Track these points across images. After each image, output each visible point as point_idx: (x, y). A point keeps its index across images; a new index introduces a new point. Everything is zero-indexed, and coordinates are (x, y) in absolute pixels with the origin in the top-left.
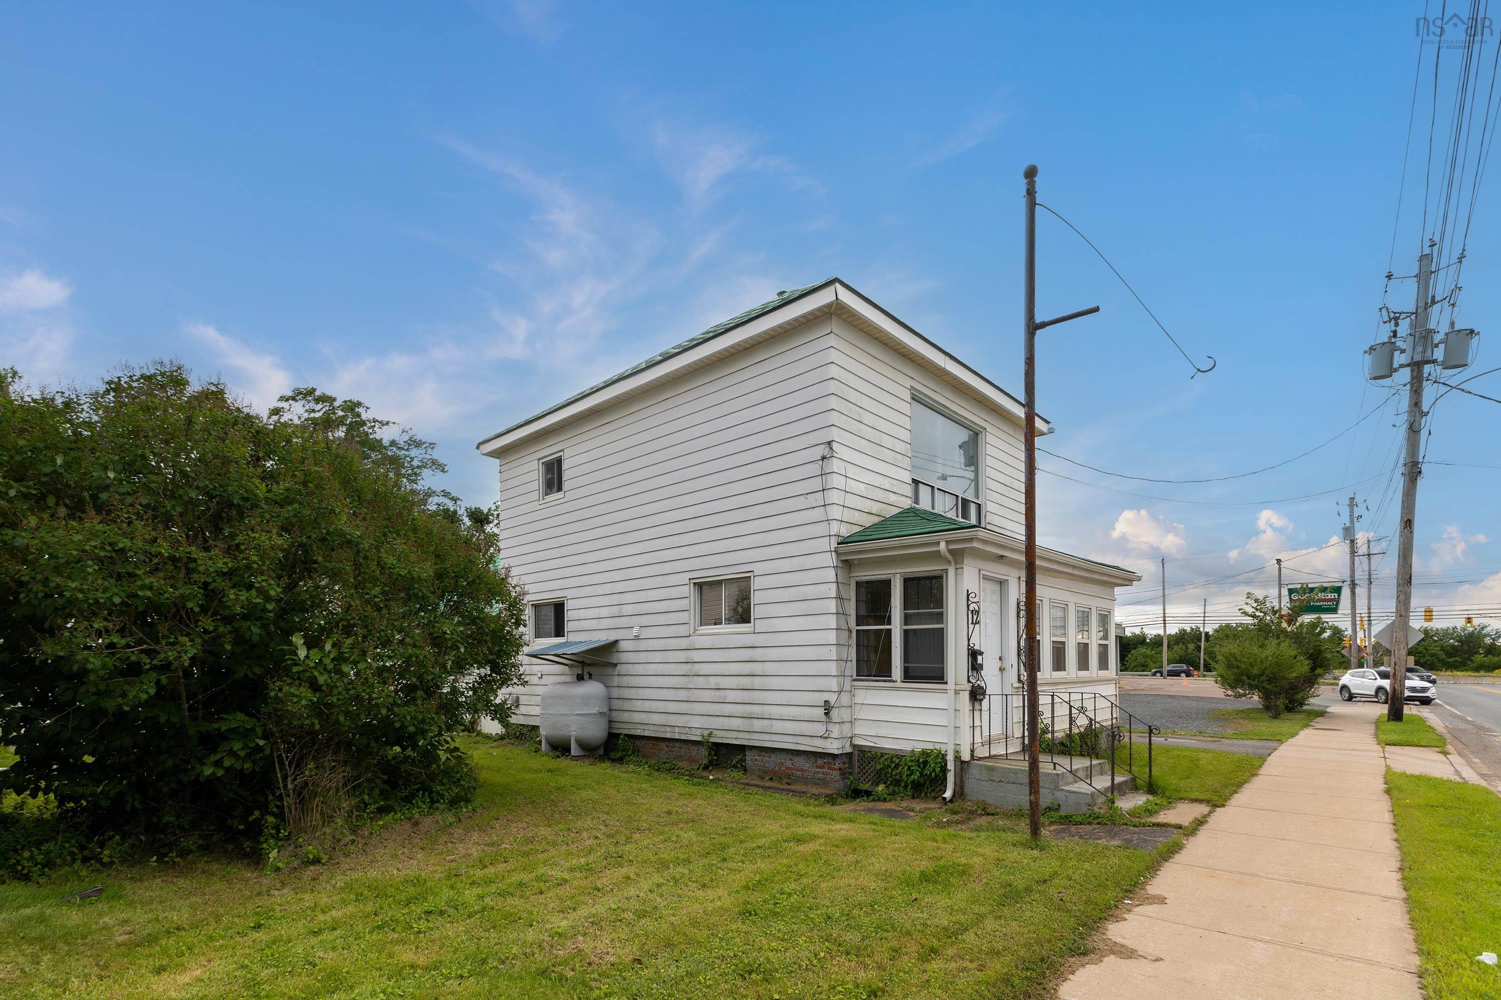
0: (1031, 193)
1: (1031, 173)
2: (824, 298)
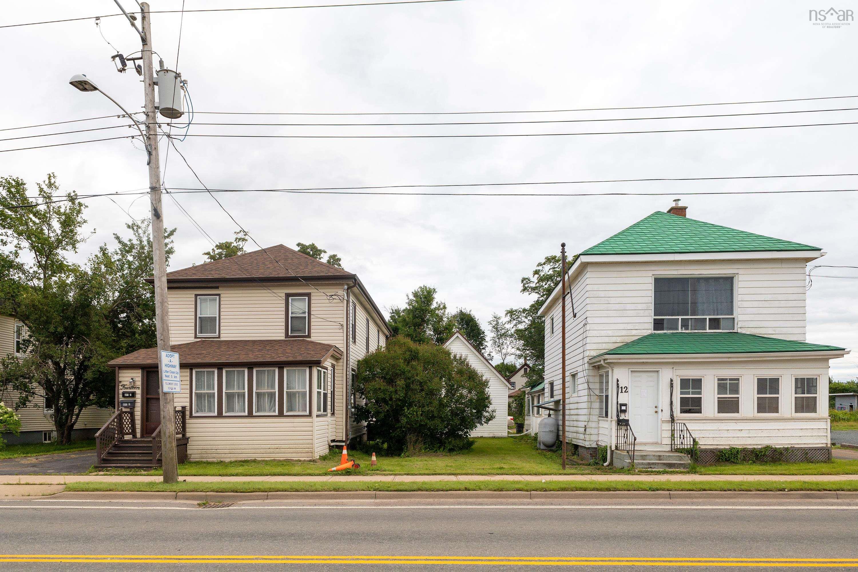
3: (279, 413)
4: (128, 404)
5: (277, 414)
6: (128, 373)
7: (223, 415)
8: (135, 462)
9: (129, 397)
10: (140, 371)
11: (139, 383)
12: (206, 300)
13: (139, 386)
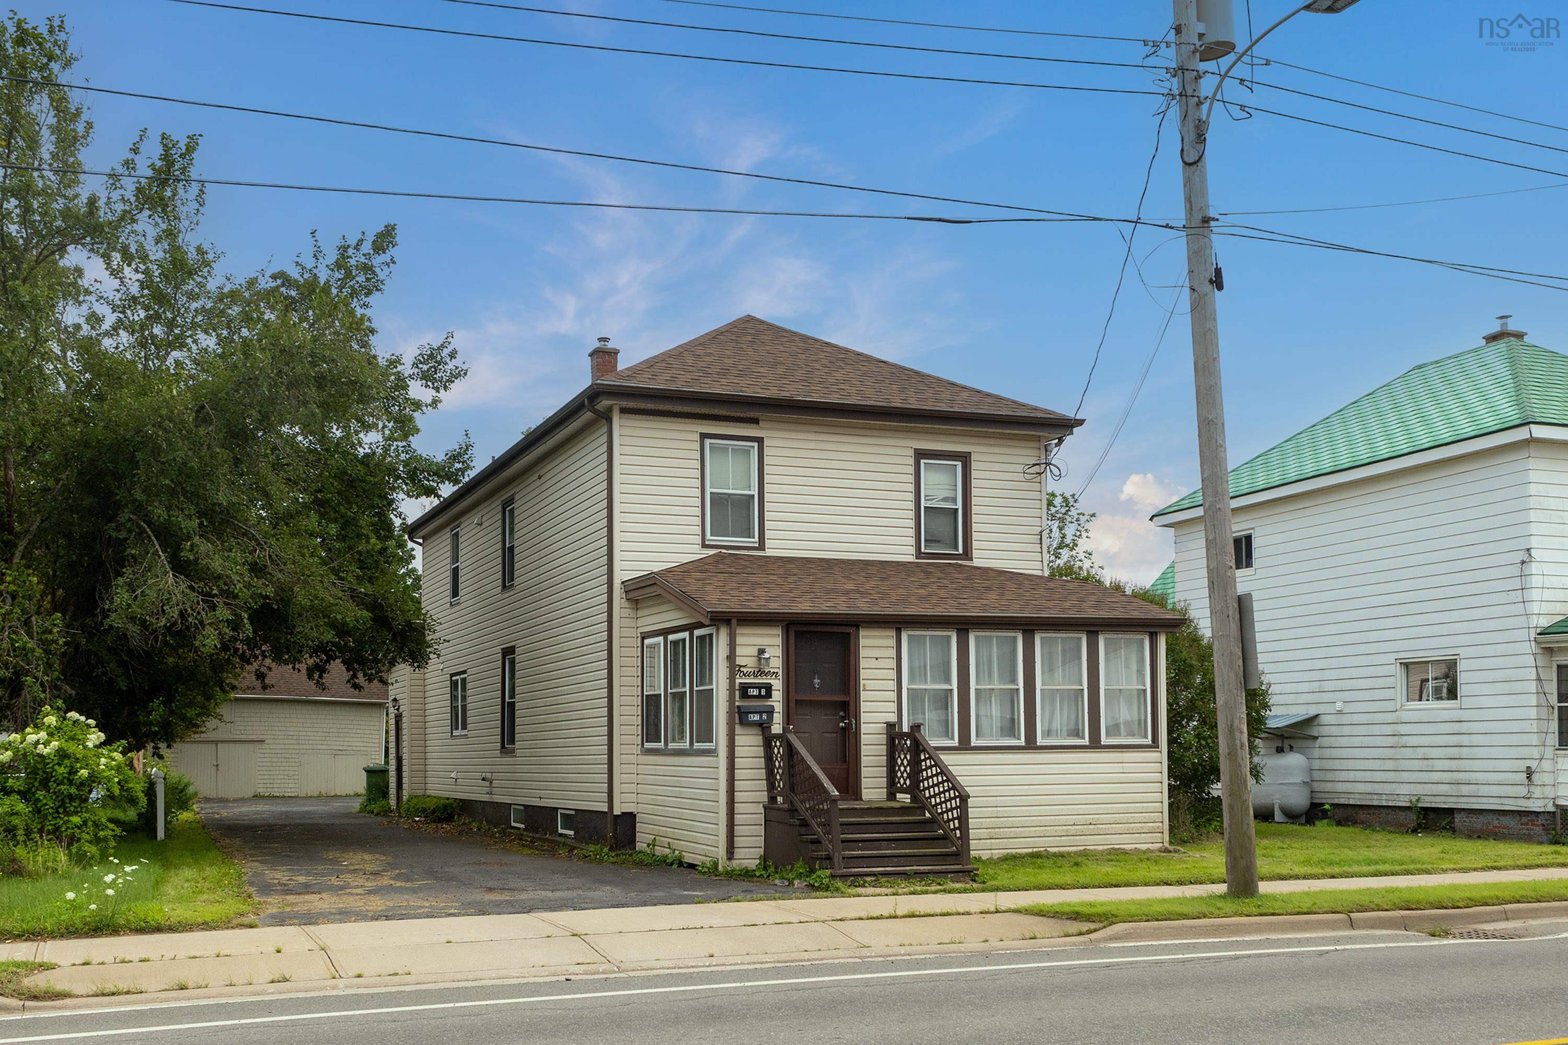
2: (1522, 433)
3: (1090, 741)
4: (761, 717)
5: (1088, 743)
6: (748, 635)
7: (972, 744)
8: (903, 860)
9: (759, 696)
10: (778, 631)
11: (776, 663)
12: (725, 449)
13: (776, 670)
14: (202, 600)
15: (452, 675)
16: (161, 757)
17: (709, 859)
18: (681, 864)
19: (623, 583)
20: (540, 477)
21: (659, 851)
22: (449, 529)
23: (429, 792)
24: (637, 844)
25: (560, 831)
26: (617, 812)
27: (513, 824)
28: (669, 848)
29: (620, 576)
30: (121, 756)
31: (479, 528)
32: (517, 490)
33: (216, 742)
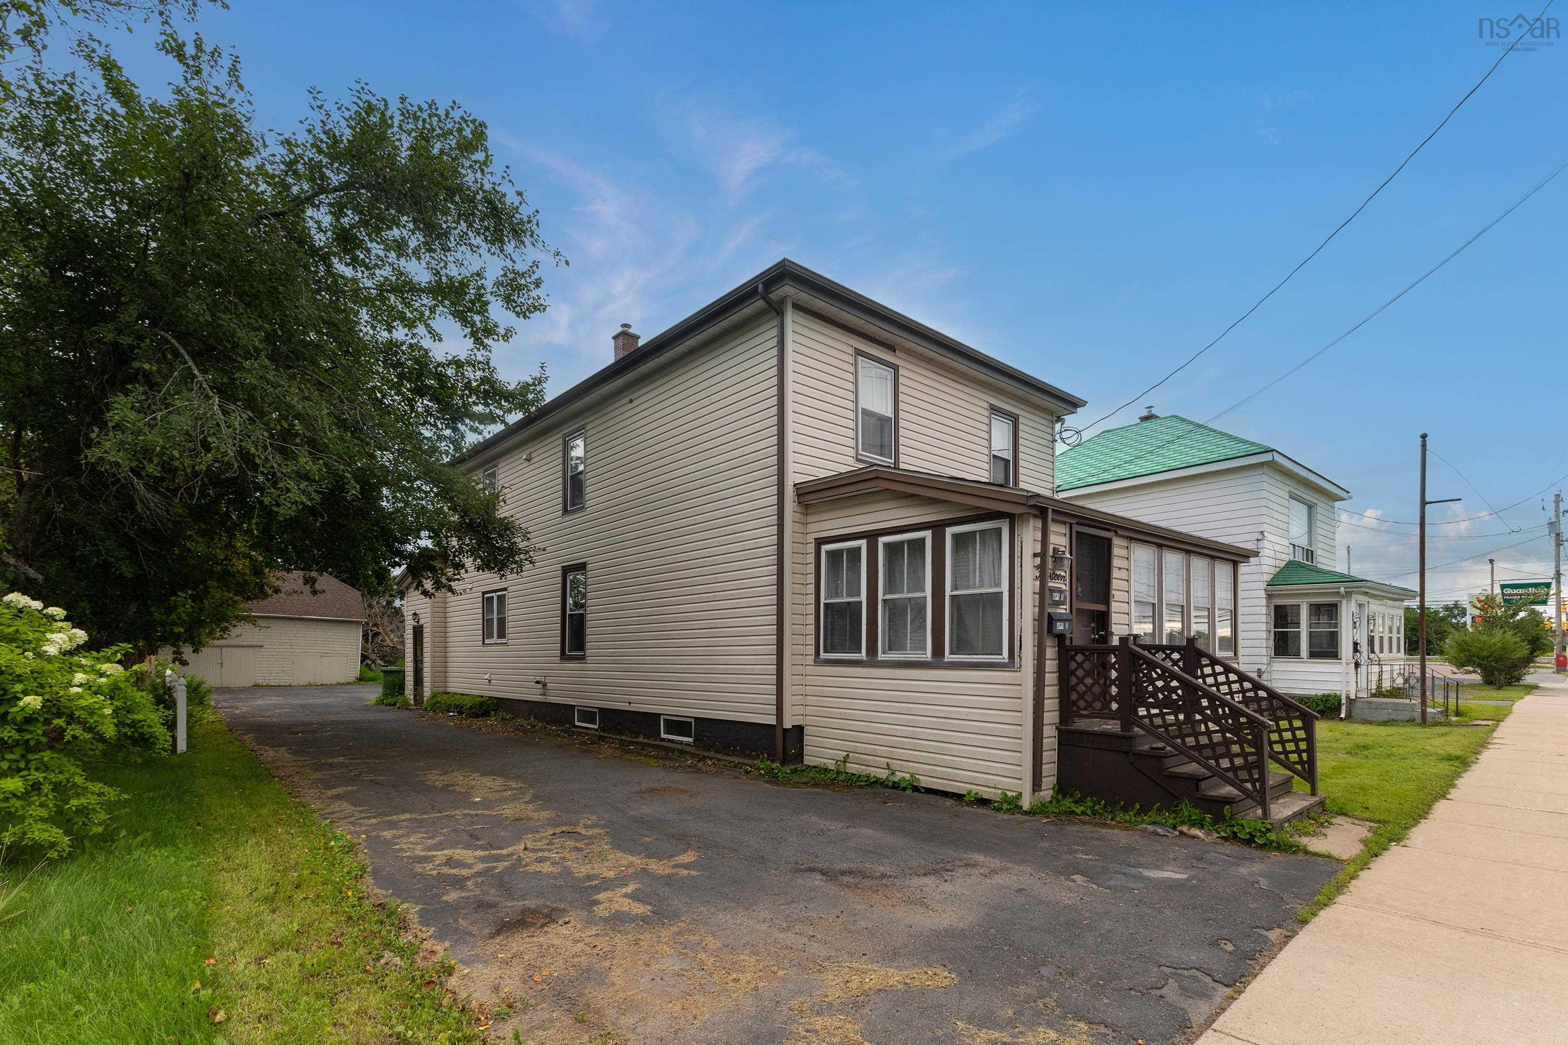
0: (1424, 446)
1: (1424, 437)
2: (1267, 457)
4: (1065, 626)
9: (1058, 602)
10: (1065, 530)
12: (872, 370)
13: (1064, 574)
14: (271, 444)
15: (484, 593)
16: (184, 663)
17: (1000, 792)
18: (916, 789)
19: (795, 485)
20: (631, 401)
21: (852, 768)
22: (482, 470)
23: (449, 690)
24: (805, 758)
25: (663, 736)
26: (788, 724)
27: (577, 723)
28: (889, 769)
29: (793, 477)
30: (120, 668)
31: (526, 464)
32: (587, 420)
33: (221, 647)
